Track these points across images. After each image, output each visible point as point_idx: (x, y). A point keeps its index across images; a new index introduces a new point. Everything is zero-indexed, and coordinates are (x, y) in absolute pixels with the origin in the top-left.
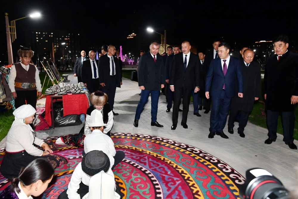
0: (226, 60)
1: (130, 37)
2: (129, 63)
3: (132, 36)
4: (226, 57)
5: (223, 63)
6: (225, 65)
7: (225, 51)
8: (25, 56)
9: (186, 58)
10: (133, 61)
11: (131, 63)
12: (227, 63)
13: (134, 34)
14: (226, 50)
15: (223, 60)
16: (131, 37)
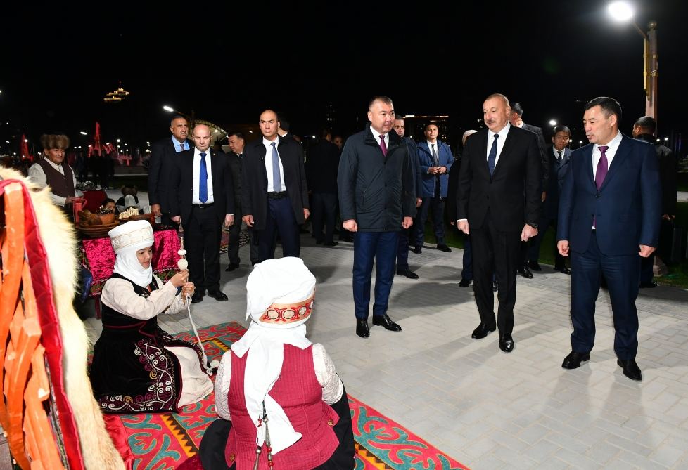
0: (607, 148)
1: (112, 96)
2: (122, 163)
3: (117, 96)
4: (609, 137)
5: (596, 155)
6: (603, 160)
7: (604, 121)
8: (56, 147)
9: (495, 144)
10: (131, 158)
11: (125, 161)
12: (610, 155)
13: (122, 90)
14: (607, 117)
15: (599, 148)
16: (114, 98)
